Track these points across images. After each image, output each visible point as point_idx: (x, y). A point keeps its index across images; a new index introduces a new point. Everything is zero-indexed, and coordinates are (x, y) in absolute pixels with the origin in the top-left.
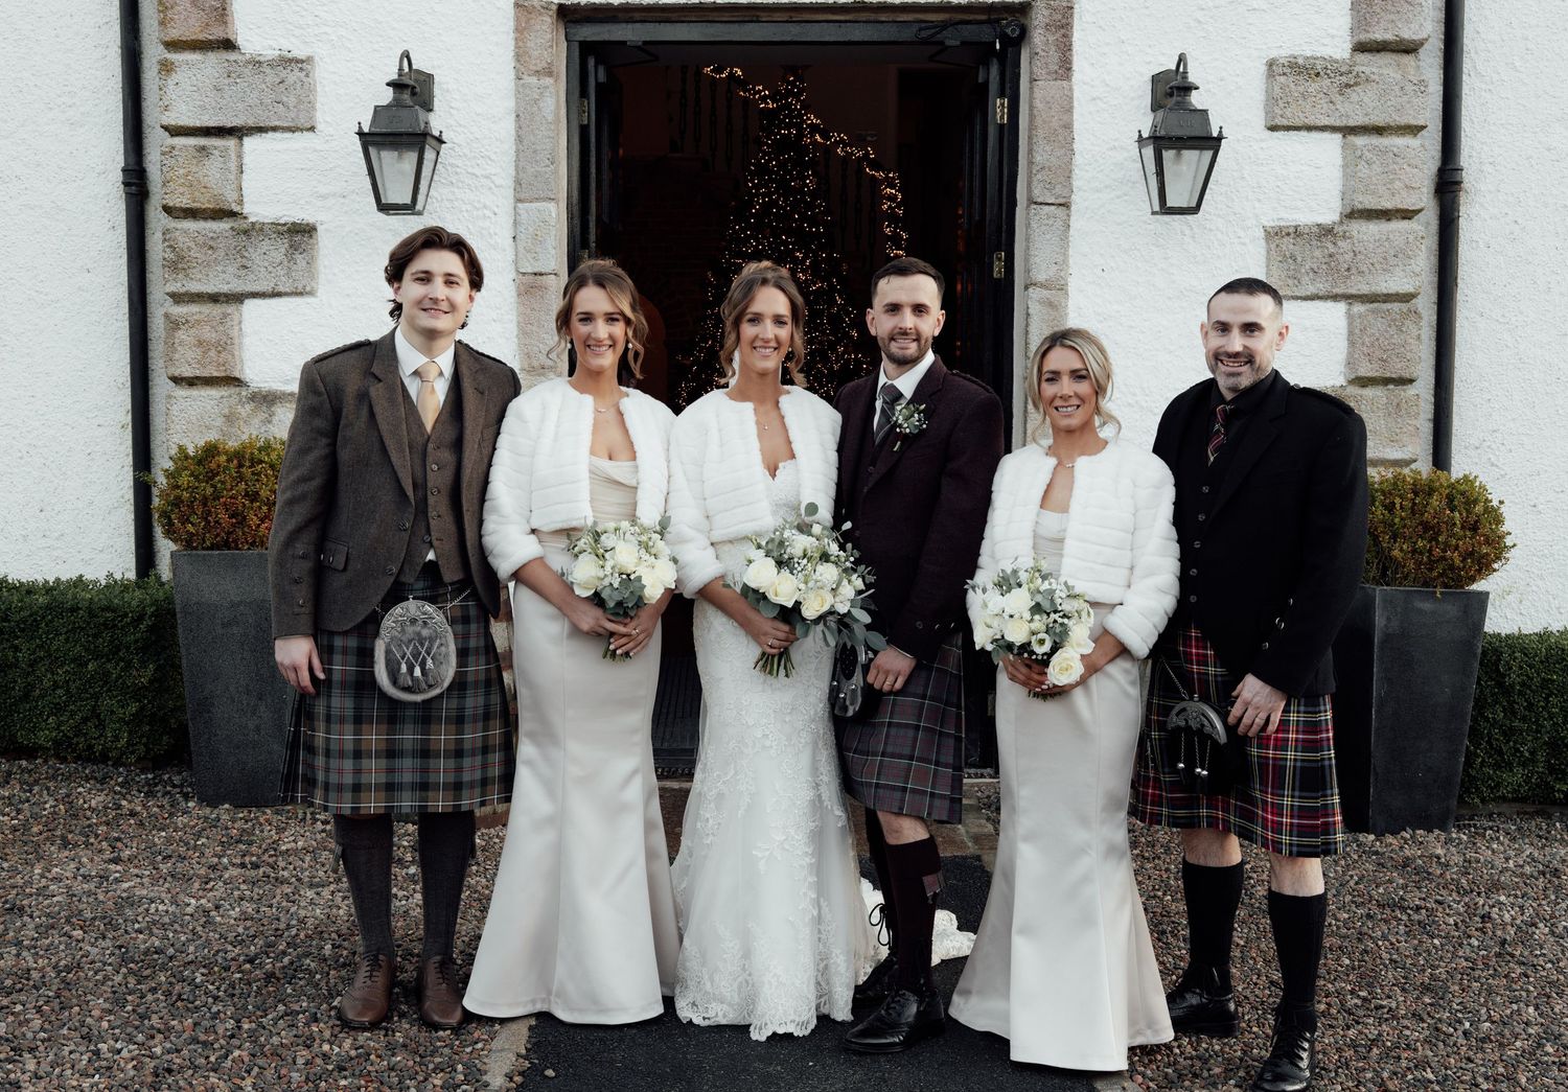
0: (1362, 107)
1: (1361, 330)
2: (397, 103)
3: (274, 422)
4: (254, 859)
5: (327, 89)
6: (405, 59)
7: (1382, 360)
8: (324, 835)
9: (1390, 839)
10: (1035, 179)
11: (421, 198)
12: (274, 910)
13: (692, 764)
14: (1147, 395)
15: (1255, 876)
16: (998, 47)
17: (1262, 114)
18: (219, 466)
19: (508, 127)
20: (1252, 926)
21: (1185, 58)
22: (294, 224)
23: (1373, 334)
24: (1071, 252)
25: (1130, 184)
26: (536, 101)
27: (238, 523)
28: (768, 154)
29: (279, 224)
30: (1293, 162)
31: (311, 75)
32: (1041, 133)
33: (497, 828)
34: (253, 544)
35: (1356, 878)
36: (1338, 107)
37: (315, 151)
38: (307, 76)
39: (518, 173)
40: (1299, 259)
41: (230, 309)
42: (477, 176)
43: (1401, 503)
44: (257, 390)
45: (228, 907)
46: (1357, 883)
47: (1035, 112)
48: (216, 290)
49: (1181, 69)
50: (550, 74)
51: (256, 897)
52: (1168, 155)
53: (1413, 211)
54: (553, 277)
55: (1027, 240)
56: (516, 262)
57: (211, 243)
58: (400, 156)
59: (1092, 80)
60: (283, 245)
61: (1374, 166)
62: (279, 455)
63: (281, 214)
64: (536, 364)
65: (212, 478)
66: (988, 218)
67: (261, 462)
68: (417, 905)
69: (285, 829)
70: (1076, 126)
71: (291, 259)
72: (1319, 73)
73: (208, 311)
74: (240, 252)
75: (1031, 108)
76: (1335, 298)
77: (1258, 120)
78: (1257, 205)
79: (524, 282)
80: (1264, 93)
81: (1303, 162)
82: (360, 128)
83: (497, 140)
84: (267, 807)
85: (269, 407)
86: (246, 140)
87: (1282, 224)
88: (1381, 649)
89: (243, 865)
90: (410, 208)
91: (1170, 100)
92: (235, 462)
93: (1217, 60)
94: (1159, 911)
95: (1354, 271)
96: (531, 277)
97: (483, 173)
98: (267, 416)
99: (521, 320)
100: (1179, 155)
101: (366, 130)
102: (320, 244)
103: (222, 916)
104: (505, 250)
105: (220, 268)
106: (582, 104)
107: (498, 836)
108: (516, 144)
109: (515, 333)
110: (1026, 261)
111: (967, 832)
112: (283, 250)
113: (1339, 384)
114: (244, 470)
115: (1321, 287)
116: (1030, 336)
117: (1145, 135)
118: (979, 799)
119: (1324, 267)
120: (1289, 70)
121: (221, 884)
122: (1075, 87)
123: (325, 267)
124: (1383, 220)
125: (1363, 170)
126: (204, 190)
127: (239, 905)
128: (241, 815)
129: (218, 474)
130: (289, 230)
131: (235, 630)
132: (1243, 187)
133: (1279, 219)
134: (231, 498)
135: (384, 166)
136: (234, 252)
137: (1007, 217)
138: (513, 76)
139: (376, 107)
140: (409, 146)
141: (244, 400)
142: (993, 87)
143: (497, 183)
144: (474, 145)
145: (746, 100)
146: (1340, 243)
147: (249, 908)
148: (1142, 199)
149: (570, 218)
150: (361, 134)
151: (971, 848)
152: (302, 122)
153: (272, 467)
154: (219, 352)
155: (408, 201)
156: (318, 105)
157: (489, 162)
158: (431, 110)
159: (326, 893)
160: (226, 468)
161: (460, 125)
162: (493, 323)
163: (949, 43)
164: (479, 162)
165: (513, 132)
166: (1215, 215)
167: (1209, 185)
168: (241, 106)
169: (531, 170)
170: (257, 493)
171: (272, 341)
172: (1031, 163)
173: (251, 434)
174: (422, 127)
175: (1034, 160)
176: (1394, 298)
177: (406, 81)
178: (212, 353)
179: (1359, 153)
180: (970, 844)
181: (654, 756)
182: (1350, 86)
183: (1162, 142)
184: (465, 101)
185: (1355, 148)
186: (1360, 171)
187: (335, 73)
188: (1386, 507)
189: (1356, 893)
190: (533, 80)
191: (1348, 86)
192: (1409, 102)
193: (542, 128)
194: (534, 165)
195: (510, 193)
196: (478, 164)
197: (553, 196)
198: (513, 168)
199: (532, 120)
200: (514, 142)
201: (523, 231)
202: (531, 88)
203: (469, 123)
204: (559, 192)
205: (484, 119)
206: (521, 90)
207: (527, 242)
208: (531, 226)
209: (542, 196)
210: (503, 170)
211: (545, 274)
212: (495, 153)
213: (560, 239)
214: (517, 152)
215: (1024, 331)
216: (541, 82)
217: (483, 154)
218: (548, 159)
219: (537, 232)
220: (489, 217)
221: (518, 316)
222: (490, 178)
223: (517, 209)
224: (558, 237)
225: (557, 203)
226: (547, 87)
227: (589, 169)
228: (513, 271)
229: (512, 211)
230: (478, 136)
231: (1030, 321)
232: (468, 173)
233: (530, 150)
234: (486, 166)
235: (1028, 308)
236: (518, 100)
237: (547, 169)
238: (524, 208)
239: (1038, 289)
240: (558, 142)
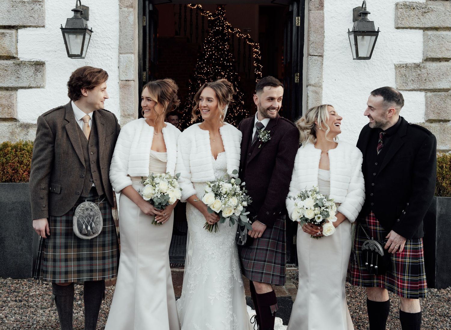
0: (430, 21)
1: (430, 102)
2: (75, 18)
3: (29, 135)
4: (20, 298)
5: (49, 12)
6: (79, 2)
7: (438, 113)
8: (46, 289)
9: (443, 291)
10: (310, 46)
11: (84, 52)
12: (28, 318)
13: (184, 262)
14: (352, 126)
15: (393, 304)
17: (394, 23)
18: (8, 151)
19: (116, 26)
20: (392, 323)
21: (365, 3)
22: (37, 62)
23: (435, 104)
24: (323, 73)
25: (345, 49)
26: (127, 17)
27: (15, 172)
28: (211, 36)
29: (31, 62)
30: (405, 40)
31: (43, 7)
32: (312, 29)
33: (111, 286)
34: (21, 180)
35: (430, 305)
36: (421, 20)
37: (45, 34)
38: (42, 7)
39: (120, 43)
40: (407, 76)
41: (13, 93)
42: (105, 45)
43: (446, 166)
44: (22, 123)
45: (10, 317)
46: (431, 307)
47: (310, 22)
48: (7, 86)
49: (364, 6)
50: (132, 7)
51: (21, 313)
52: (359, 38)
53: (449, 58)
54: (133, 81)
55: (308, 69)
56: (119, 76)
57: (6, 68)
58: (76, 37)
59: (331, 10)
60: (33, 69)
61: (435, 42)
62: (31, 147)
63: (32, 58)
64: (126, 114)
65: (5, 156)
66: (293, 61)
67: (24, 150)
68: (81, 316)
69: (31, 287)
70: (325, 27)
71: (36, 75)
72: (414, 8)
73: (4, 94)
74: (17, 72)
75: (309, 20)
76: (421, 90)
77: (392, 25)
78: (392, 56)
79: (122, 83)
80: (394, 15)
81: (409, 40)
82: (62, 26)
83: (112, 31)
84: (25, 278)
85: (27, 129)
86: (19, 30)
87: (401, 63)
88: (439, 220)
89: (16, 301)
90: (80, 56)
91: (360, 17)
92: (14, 150)
93: (376, 3)
94: (357, 317)
95: (427, 80)
96: (125, 82)
97: (107, 43)
98: (26, 132)
99: (121, 98)
100: (363, 38)
101: (64, 27)
102: (46, 69)
103: (8, 320)
104: (115, 72)
105: (9, 78)
106: (144, 18)
107: (111, 289)
108: (119, 33)
109: (119, 102)
110: (307, 76)
111: (286, 288)
112: (33, 71)
113: (422, 122)
114: (17, 153)
115: (415, 86)
116: (309, 104)
117: (351, 30)
118: (290, 275)
119: (417, 79)
120: (404, 7)
121: (7, 308)
122: (325, 13)
123: (48, 77)
124: (438, 62)
125: (431, 44)
126: (3, 49)
127: (14, 316)
128: (15, 282)
129: (8, 154)
130: (35, 64)
131: (14, 212)
132: (386, 49)
133: (400, 61)
134: (13, 163)
135: (70, 40)
136: (14, 72)
137: (300, 59)
138: (118, 8)
139: (68, 19)
140: (80, 33)
141: (17, 126)
142: (295, 12)
143: (112, 47)
144: (104, 33)
145: (203, 16)
146: (422, 70)
147: (18, 317)
148: (350, 54)
149: (139, 60)
150: (62, 29)
151: (288, 294)
152: (40, 24)
153: (28, 151)
154: (9, 109)
155: (79, 53)
156: (46, 18)
157: (110, 39)
158: (88, 20)
159: (47, 311)
160: (11, 152)
161: (99, 26)
164: (105, 39)
165: (118, 28)
166: (376, 60)
167: (374, 49)
168: (17, 18)
170: (22, 161)
171: (28, 105)
172: (309, 40)
173: (20, 139)
174: (85, 26)
175: (310, 40)
176: (442, 90)
177: (79, 9)
178: (6, 109)
179: (429, 37)
180: (287, 292)
181: (170, 259)
182: (426, 13)
183: (357, 33)
184: (100, 17)
185: (428, 35)
186: (430, 44)
187: (52, 6)
188: (440, 167)
189: (430, 311)
190: (126, 9)
191: (425, 12)
192: (448, 18)
193: (129, 27)
194: (126, 41)
195: (117, 51)
196: (105, 40)
197: (133, 52)
198: (118, 41)
199: (125, 24)
200: (118, 32)
201: (122, 65)
202: (125, 12)
203: (102, 25)
204: (135, 51)
205: (108, 24)
206: (121, 13)
207: (123, 69)
208: (125, 63)
209: (129, 52)
210: (115, 42)
211: (130, 81)
212: (112, 36)
213: (135, 68)
214: (120, 35)
215: (306, 102)
216: (129, 10)
217: (107, 37)
218: (131, 38)
219: (127, 65)
220: (109, 60)
221: (120, 96)
222: (110, 45)
223: (119, 56)
224: (135, 67)
225: (135, 54)
226: (131, 12)
227: (146, 42)
228: (118, 79)
229: (118, 57)
230: (105, 30)
231: (308, 98)
232: (102, 43)
233: (124, 35)
234: (108, 41)
235: (308, 94)
236: (120, 17)
237: (131, 42)
238: (122, 56)
239: (311, 87)
240: (135, 32)
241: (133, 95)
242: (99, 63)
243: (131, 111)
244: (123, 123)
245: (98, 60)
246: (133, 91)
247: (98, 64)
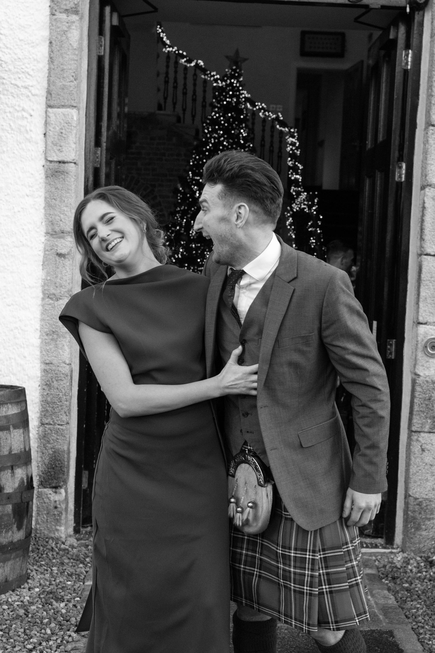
10: (434, 107)
16: (408, 10)
19: (44, 50)
26: (65, 32)
39: (49, 86)
42: (18, 87)
50: (76, 12)
54: (73, 165)
55: (425, 152)
56: (45, 152)
64: (57, 229)
75: (432, 55)
79: (51, 167)
83: (34, 60)
96: (57, 164)
97: (23, 84)
99: (48, 197)
104: (38, 143)
106: (100, 40)
108: (49, 64)
109: (43, 205)
110: (424, 167)
111: (376, 603)
118: (378, 568)
137: (409, 135)
138: (48, 13)
142: (401, 42)
143: (33, 92)
144: (18, 63)
145: (205, 81)
149: (88, 123)
151: (384, 625)
157: (28, 77)
161: (7, 48)
162: (26, 197)
163: (372, 6)
164: (20, 76)
165: (47, 55)
169: (59, 84)
175: (433, 94)
184: (11, 29)
190: (64, 16)
193: (69, 53)
194: (62, 80)
195: (43, 100)
196: (19, 78)
197: (75, 105)
198: (46, 82)
199: (61, 46)
200: (47, 62)
201: (52, 129)
202: (61, 22)
203: (13, 46)
204: (80, 103)
205: (25, 44)
206: (54, 23)
207: (54, 138)
208: (58, 126)
209: (67, 104)
210: (39, 83)
211: (67, 162)
212: (33, 70)
213: (79, 138)
214: (50, 69)
215: (420, 220)
216: (69, 18)
217: (23, 70)
218: (73, 76)
219: (62, 131)
220: (26, 118)
221: (46, 193)
222: (28, 89)
223: (47, 113)
224: (78, 136)
225: (79, 110)
226: (74, 22)
227: (103, 87)
228: (44, 159)
229: (45, 115)
230: (21, 57)
231: (425, 212)
232: (12, 84)
233: (59, 69)
234: (25, 79)
235: (424, 203)
236: (52, 31)
237: (72, 84)
238: (53, 113)
239: (432, 189)
240: (80, 65)
241: (73, 191)
242: (4, 124)
243: (66, 224)
244: (49, 248)
245: (3, 118)
246: (72, 183)
247: (2, 125)
